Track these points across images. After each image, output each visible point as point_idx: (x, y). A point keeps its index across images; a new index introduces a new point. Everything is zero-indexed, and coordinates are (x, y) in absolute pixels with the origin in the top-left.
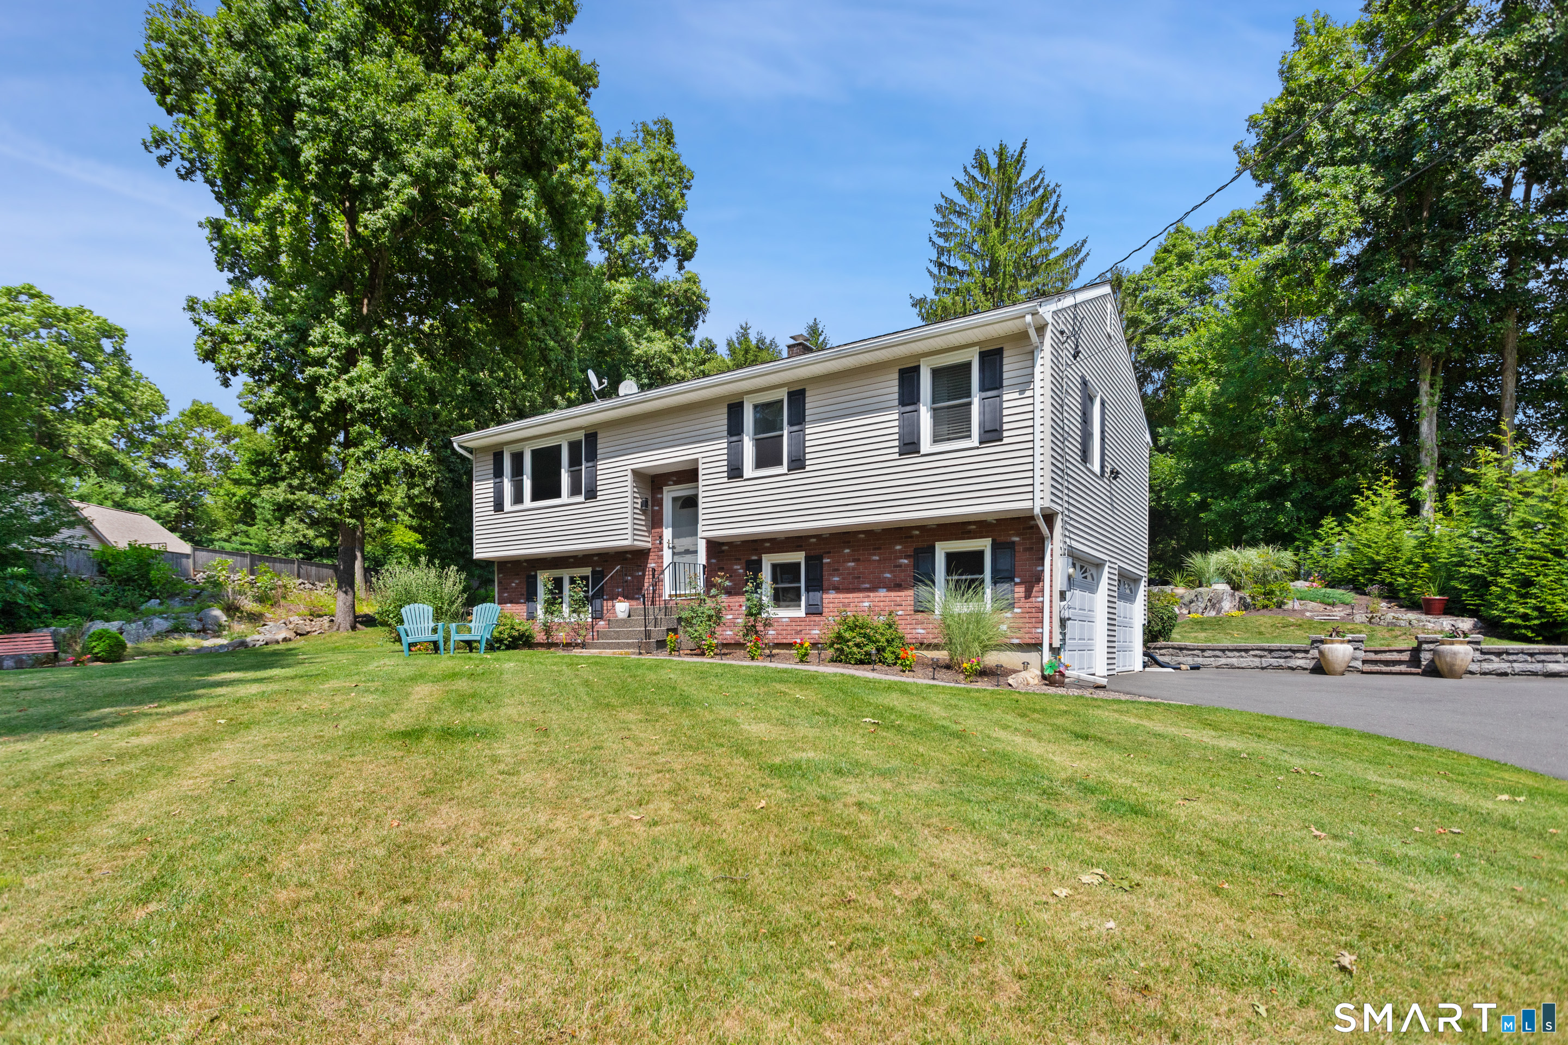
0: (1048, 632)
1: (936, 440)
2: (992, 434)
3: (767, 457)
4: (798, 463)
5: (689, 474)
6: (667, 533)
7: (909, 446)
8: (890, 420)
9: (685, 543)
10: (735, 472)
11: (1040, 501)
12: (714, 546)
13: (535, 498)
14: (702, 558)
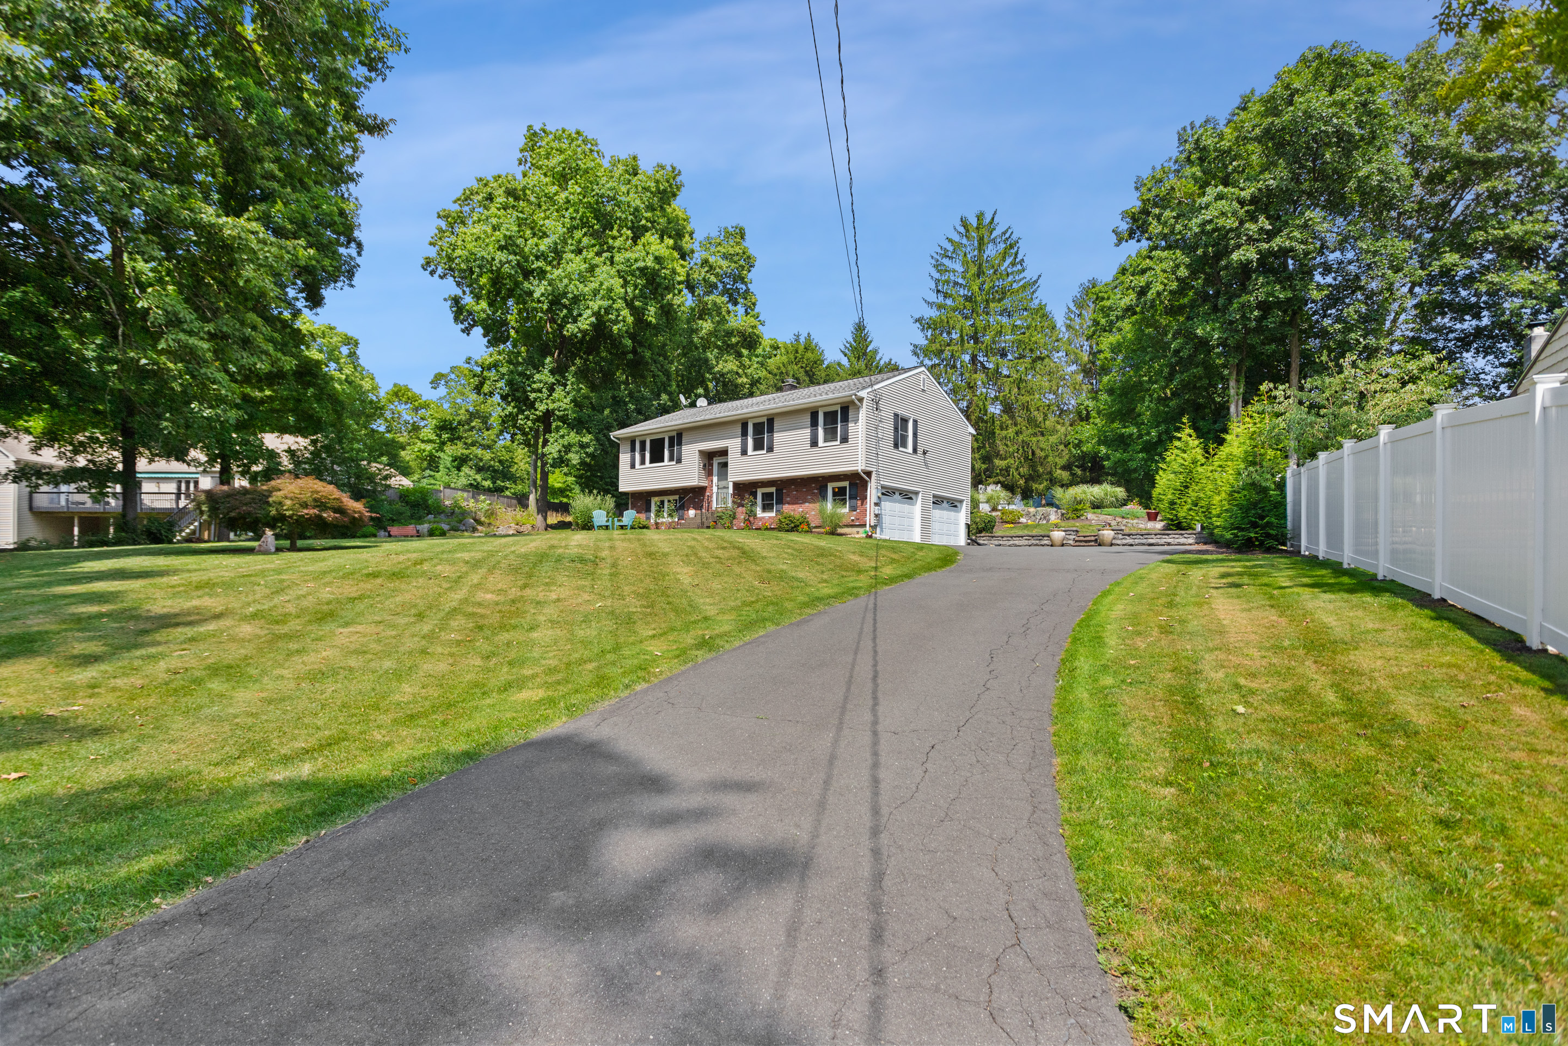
0: (870, 520)
1: (825, 441)
2: (845, 440)
3: (758, 446)
4: (770, 449)
5: (724, 452)
6: (715, 479)
7: (814, 443)
8: (807, 432)
9: (723, 483)
10: (744, 452)
11: (860, 467)
12: (737, 486)
13: (651, 462)
14: (731, 490)
